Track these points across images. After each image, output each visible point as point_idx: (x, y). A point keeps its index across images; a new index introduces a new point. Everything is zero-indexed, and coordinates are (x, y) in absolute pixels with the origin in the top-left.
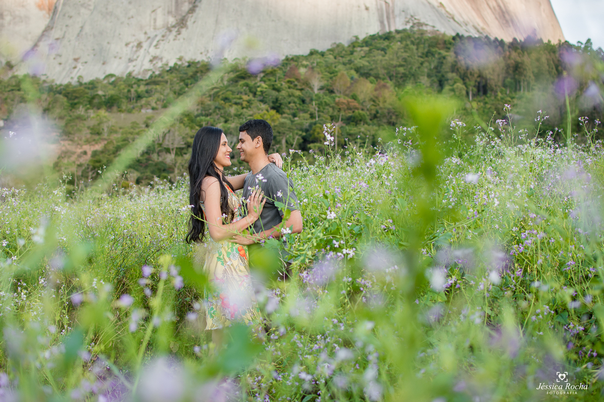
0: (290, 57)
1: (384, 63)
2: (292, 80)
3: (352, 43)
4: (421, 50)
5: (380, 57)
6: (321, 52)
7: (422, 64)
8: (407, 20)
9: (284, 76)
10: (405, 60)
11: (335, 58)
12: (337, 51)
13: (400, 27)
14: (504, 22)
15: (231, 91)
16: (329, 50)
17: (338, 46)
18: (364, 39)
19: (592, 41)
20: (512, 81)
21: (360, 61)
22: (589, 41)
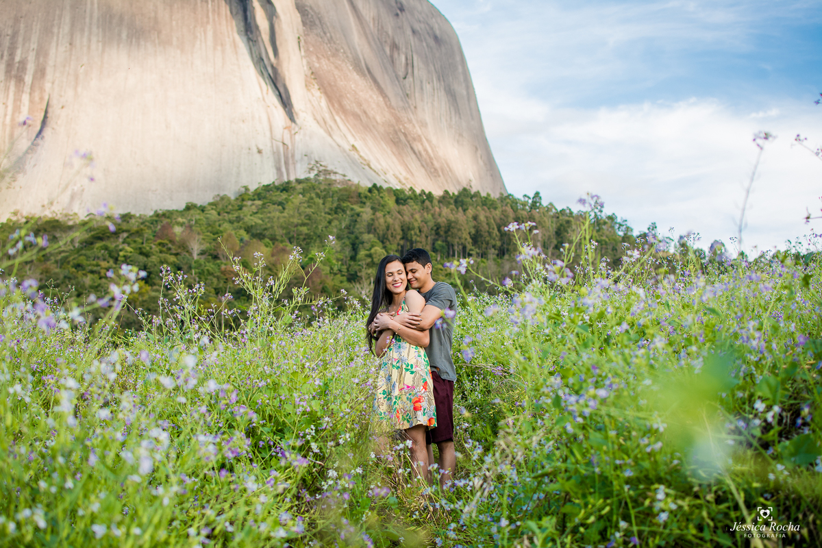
0: (160, 212)
1: (282, 220)
2: (165, 241)
3: (241, 196)
5: (278, 214)
6: (201, 206)
7: (330, 222)
8: (311, 166)
9: (154, 236)
10: (309, 217)
11: (219, 214)
12: (221, 205)
13: (302, 176)
14: (433, 170)
15: (85, 255)
16: (210, 204)
17: (222, 199)
18: (256, 190)
19: (541, 195)
20: (444, 244)
21: (252, 218)
22: (537, 194)
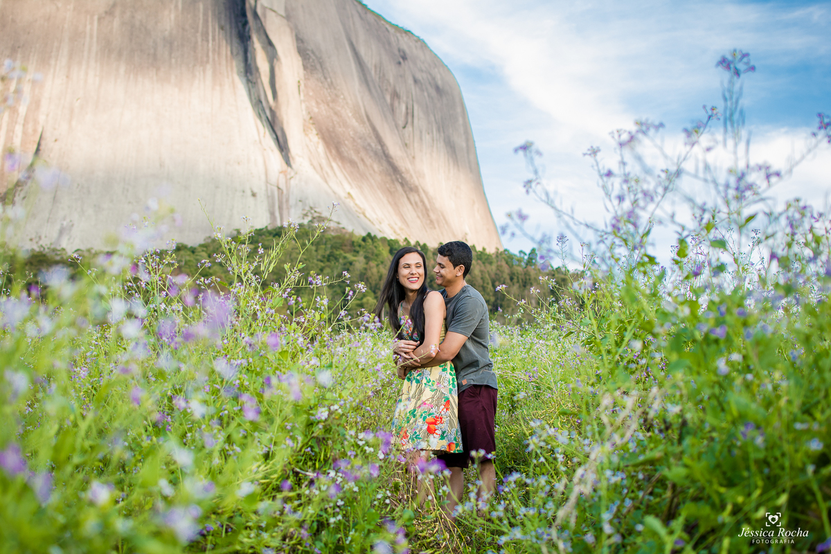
3: (233, 238)
4: (321, 252)
6: (191, 247)
8: (305, 212)
12: (212, 247)
13: (295, 222)
14: (428, 222)
16: (201, 246)
17: (213, 241)
18: (248, 234)
19: (537, 252)
22: (533, 251)
